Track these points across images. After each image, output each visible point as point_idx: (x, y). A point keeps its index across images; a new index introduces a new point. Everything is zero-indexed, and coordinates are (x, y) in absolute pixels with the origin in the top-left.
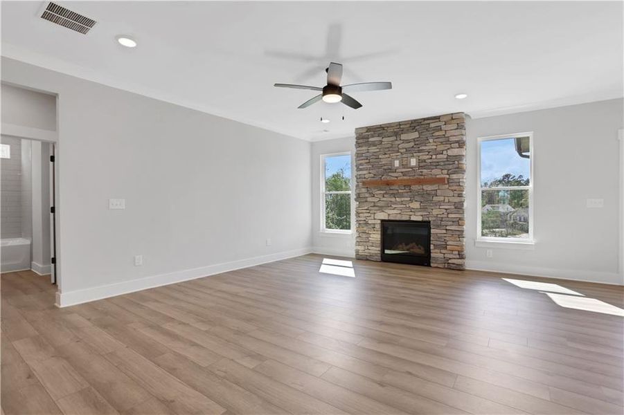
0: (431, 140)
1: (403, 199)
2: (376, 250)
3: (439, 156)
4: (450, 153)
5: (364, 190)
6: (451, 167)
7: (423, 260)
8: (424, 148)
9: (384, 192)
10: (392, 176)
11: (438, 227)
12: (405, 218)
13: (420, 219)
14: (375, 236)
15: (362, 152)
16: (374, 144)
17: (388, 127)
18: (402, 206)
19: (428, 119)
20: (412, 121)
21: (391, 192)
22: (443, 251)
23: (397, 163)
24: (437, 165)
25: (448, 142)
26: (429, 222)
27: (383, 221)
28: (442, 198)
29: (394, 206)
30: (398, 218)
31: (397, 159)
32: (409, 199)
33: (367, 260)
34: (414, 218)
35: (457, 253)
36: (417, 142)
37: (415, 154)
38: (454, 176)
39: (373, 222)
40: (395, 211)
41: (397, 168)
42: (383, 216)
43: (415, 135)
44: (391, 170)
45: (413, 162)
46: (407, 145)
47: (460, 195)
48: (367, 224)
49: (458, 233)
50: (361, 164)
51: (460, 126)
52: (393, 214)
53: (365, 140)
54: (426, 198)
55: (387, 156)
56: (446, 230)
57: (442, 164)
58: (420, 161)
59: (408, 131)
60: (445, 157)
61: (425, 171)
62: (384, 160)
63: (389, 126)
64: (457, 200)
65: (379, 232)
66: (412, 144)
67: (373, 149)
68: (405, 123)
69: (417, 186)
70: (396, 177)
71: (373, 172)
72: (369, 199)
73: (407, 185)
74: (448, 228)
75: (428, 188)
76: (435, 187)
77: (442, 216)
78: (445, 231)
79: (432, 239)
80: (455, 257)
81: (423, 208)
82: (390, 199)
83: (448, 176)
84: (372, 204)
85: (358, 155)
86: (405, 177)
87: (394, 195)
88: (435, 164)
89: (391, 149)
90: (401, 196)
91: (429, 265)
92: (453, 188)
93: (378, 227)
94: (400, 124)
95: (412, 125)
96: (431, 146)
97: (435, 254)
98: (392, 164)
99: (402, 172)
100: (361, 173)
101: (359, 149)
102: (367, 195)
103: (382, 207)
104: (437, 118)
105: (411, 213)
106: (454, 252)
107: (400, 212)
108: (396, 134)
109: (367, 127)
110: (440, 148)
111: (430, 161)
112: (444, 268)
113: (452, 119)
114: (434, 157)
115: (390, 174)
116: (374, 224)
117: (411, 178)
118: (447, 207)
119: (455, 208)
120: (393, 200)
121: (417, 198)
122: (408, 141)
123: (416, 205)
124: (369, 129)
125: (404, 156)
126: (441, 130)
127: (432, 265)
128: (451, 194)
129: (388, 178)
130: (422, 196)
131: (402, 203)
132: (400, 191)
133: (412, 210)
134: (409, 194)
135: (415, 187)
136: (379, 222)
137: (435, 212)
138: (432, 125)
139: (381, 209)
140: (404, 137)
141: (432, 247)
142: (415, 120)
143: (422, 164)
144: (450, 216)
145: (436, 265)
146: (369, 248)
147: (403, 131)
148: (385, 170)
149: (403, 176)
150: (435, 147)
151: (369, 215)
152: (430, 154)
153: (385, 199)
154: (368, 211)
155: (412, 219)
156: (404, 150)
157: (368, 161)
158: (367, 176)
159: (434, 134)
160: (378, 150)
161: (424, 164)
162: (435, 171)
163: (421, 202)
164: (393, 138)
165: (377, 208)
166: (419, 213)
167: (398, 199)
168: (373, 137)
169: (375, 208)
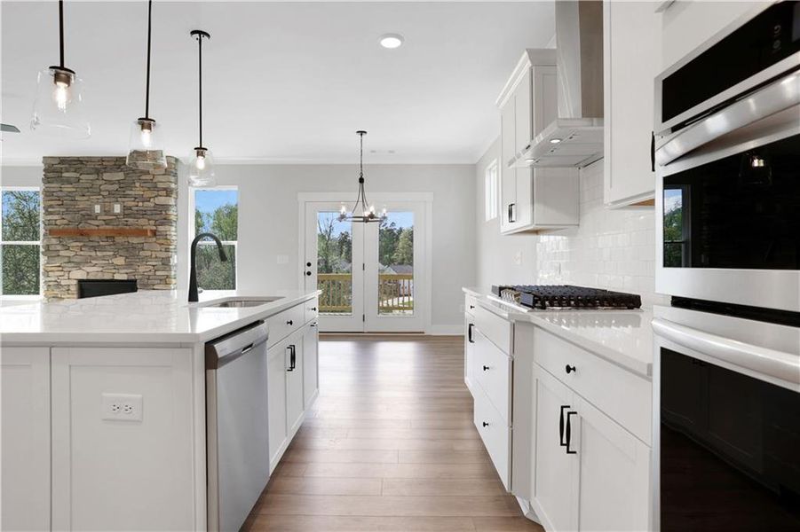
0: (137, 185)
1: (105, 253)
3: (147, 204)
4: (158, 200)
5: (54, 241)
6: (158, 217)
8: (130, 192)
9: (82, 244)
10: (93, 224)
11: (145, 286)
12: (107, 277)
13: (124, 277)
15: (52, 190)
16: (69, 181)
17: (87, 162)
18: (104, 262)
20: (116, 158)
21: (91, 244)
23: (97, 209)
24: (144, 213)
25: (155, 188)
26: (134, 281)
27: (80, 282)
28: (149, 253)
29: (94, 262)
30: (99, 277)
31: (97, 203)
32: (112, 253)
34: (117, 277)
36: (122, 185)
37: (119, 199)
38: (161, 228)
39: (68, 282)
40: (95, 269)
41: (98, 215)
42: (81, 275)
43: (120, 176)
44: (91, 216)
45: (117, 209)
46: (110, 187)
47: (167, 250)
48: (58, 285)
50: (51, 206)
52: (93, 272)
53: (56, 175)
54: (131, 253)
55: (85, 198)
56: (154, 289)
57: (149, 213)
58: (125, 208)
59: (111, 170)
60: (152, 205)
61: (131, 220)
62: (82, 203)
63: (89, 160)
64: (164, 255)
66: (116, 186)
67: (68, 188)
68: (109, 159)
69: (122, 238)
70: (98, 226)
71: (69, 217)
72: (62, 253)
73: (110, 237)
74: (155, 287)
75: (135, 240)
76: (141, 240)
77: (149, 273)
81: (128, 265)
82: (89, 254)
83: (155, 228)
84: (66, 260)
85: (48, 194)
86: (107, 227)
87: (95, 248)
88: (141, 213)
89: (91, 190)
90: (102, 249)
92: (161, 241)
93: (74, 289)
94: (102, 160)
95: (117, 163)
96: (137, 191)
98: (92, 209)
99: (104, 220)
100: (50, 217)
101: (48, 185)
102: (59, 248)
103: (78, 263)
105: (114, 271)
107: (101, 269)
108: (98, 172)
109: (59, 158)
110: (148, 194)
111: (135, 208)
114: (140, 204)
115: (89, 222)
116: (70, 286)
117: (115, 228)
118: (154, 263)
119: (163, 264)
120: (93, 254)
121: (121, 252)
122: (111, 182)
123: (120, 261)
124: (63, 160)
125: (106, 200)
126: (148, 173)
128: (158, 248)
129: (87, 226)
130: (128, 250)
131: (103, 258)
132: (101, 243)
133: (117, 267)
134: (113, 247)
135: (119, 239)
136: (75, 282)
137: (142, 269)
139: (78, 265)
140: (106, 176)
142: (120, 158)
143: (127, 212)
144: (158, 273)
147: (105, 169)
148: (84, 216)
149: (106, 224)
150: (142, 193)
151: (62, 273)
152: (137, 200)
153: (82, 253)
154: (61, 269)
155: (115, 278)
156: (106, 193)
157: (60, 203)
158: (58, 222)
159: (141, 178)
160: (74, 190)
161: (129, 212)
162: (142, 221)
163: (127, 257)
164: (95, 176)
165: (73, 265)
166: (126, 271)
167: (98, 253)
168: (67, 172)
169: (70, 265)
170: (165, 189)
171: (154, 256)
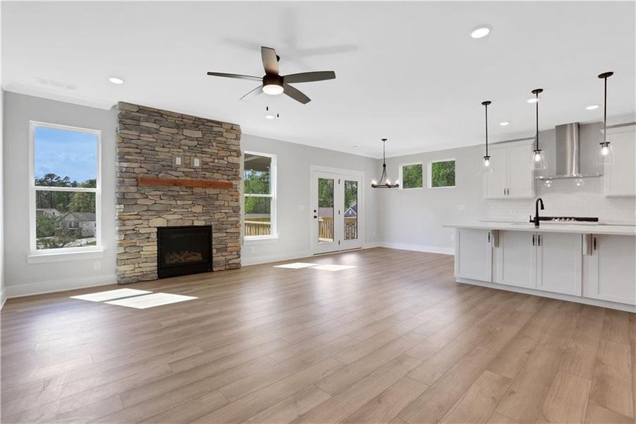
0: (214, 144)
1: (185, 202)
2: (152, 266)
3: (221, 161)
4: (230, 159)
5: (133, 189)
6: (230, 173)
7: (204, 266)
8: (207, 150)
9: (162, 193)
10: (173, 175)
11: (219, 230)
12: (188, 224)
13: (202, 223)
14: (150, 248)
15: (130, 137)
16: (148, 131)
17: (168, 116)
18: (184, 210)
19: (211, 121)
20: (196, 117)
21: (171, 193)
22: (224, 254)
23: (178, 161)
24: (218, 169)
25: (228, 149)
26: (211, 227)
27: (159, 229)
28: (223, 203)
29: (175, 210)
30: (179, 224)
31: (178, 156)
32: (191, 202)
33: (139, 281)
34: (197, 223)
35: (236, 253)
36: (200, 143)
37: (198, 155)
38: (233, 182)
39: (148, 230)
40: (176, 217)
41: (179, 167)
42: (161, 222)
43: (198, 134)
44: (171, 167)
45: (197, 163)
46: (191, 143)
47: (237, 200)
48: (138, 234)
49: (236, 235)
50: (128, 153)
51: (238, 138)
52: (173, 219)
53: (135, 122)
54: (209, 201)
55: (167, 150)
56: (227, 233)
57: (223, 169)
58: (203, 163)
59: (190, 128)
60: (226, 163)
61: (208, 174)
62: (163, 154)
63: (170, 114)
64: (234, 204)
65: (156, 243)
66: (195, 143)
67: (146, 138)
68: (190, 118)
69: (201, 189)
70: (178, 177)
71: (148, 166)
72: (141, 202)
74: (228, 231)
75: (211, 191)
76: (217, 191)
77: (222, 220)
78: (225, 234)
79: (214, 243)
80: (234, 257)
81: (205, 213)
82: (169, 202)
83: (227, 182)
84: (146, 208)
85: (123, 141)
86: (187, 178)
87: (175, 198)
88: (217, 168)
89: (172, 143)
90: (182, 198)
91: (212, 271)
92: (232, 193)
93: (154, 236)
94: (182, 117)
95: (197, 122)
96: (213, 150)
97: (217, 257)
98: (172, 160)
99: (183, 172)
100: (125, 165)
102: (137, 196)
103: (158, 211)
104: (220, 123)
105: (193, 218)
106: (233, 253)
107: (181, 216)
108: (178, 127)
109: (139, 106)
110: (222, 153)
111: (211, 164)
112: (226, 269)
113: (232, 128)
114: (216, 161)
115: (169, 172)
116: (150, 233)
117: (194, 179)
118: (227, 211)
119: (234, 212)
120: (173, 202)
121: (201, 202)
122: (191, 139)
123: (198, 209)
124: (141, 109)
125: (187, 154)
126: (222, 136)
127: (214, 269)
128: (231, 198)
129: (168, 177)
130: (205, 199)
131: (183, 207)
132: (180, 193)
133: (194, 214)
134: (192, 196)
135: (197, 190)
136: (156, 230)
137: (217, 216)
138: (216, 129)
139: (158, 214)
140: (186, 132)
141: (214, 251)
142: (199, 118)
143: (205, 166)
144: (230, 219)
145: (218, 269)
146: (141, 265)
147: (185, 126)
148: (163, 166)
149: (186, 176)
150: (217, 152)
151: (141, 221)
152: (213, 157)
153: (162, 202)
154: (139, 217)
155: (195, 224)
156: (186, 148)
157: (139, 151)
158: (137, 171)
159: (216, 139)
160: (155, 140)
161: (206, 166)
162: (217, 176)
163: (204, 206)
164: (174, 131)
165: (153, 213)
166: (203, 218)
167: (179, 202)
168: (147, 121)
169: (150, 213)
170: (235, 151)
171: (226, 205)
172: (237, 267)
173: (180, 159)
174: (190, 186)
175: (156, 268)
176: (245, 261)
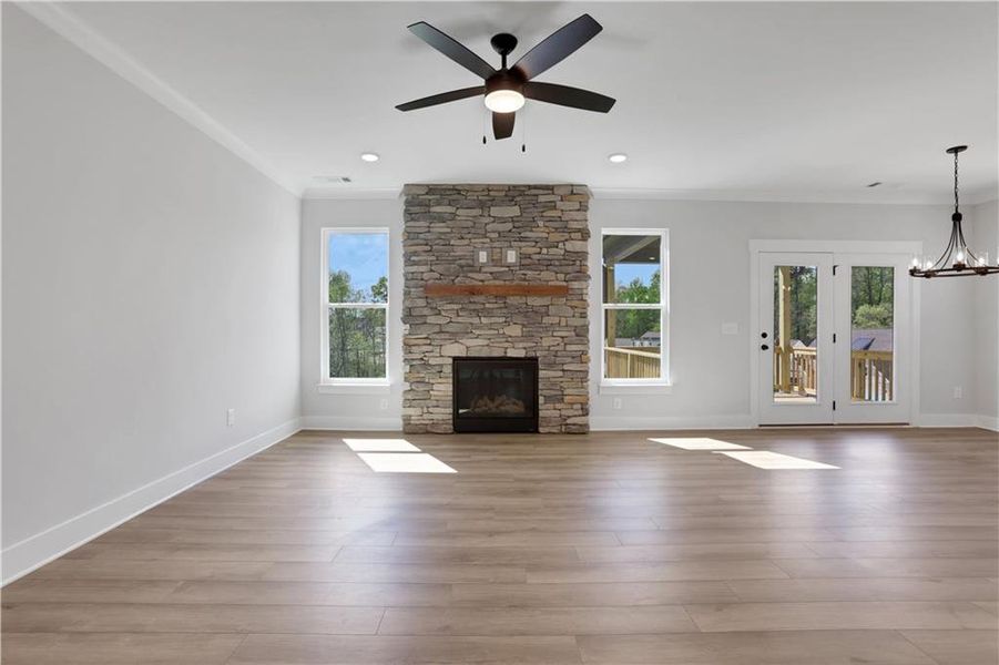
0: (541, 224)
1: (493, 320)
2: (444, 413)
3: (553, 251)
4: (569, 246)
5: (421, 302)
6: (570, 269)
7: (527, 424)
8: (528, 234)
9: (460, 306)
10: (475, 279)
11: (551, 366)
12: (497, 353)
13: (521, 354)
14: (442, 387)
15: (418, 230)
16: (441, 218)
17: (468, 191)
18: (493, 332)
19: (536, 187)
20: (509, 186)
21: (472, 307)
22: (558, 406)
23: (483, 257)
24: (548, 264)
25: (565, 229)
26: (536, 359)
27: (455, 359)
28: (556, 320)
29: (478, 332)
30: (485, 353)
31: (482, 249)
32: (504, 319)
33: (428, 432)
34: (512, 353)
35: (579, 406)
36: (517, 224)
37: (513, 244)
38: (575, 285)
39: (440, 361)
40: (480, 342)
41: (483, 265)
42: (457, 350)
43: (515, 211)
44: (473, 267)
45: (512, 257)
46: (501, 227)
47: (584, 316)
48: (426, 365)
49: (582, 375)
50: (415, 253)
51: (583, 208)
52: (476, 346)
53: (423, 209)
54: (533, 319)
55: (466, 242)
56: (563, 370)
57: (557, 263)
58: (522, 256)
59: (501, 203)
60: (562, 252)
61: (530, 274)
62: (460, 249)
63: (471, 188)
64: (578, 322)
65: (451, 381)
66: (509, 226)
67: (439, 228)
68: (499, 188)
69: (518, 298)
70: (482, 281)
71: (440, 268)
72: (431, 320)
74: (565, 367)
75: (535, 301)
76: (546, 301)
77: (556, 348)
78: (561, 374)
79: (540, 387)
80: (576, 413)
81: (526, 337)
82: (470, 320)
83: (565, 284)
84: (437, 329)
85: (410, 236)
86: (497, 282)
87: (478, 313)
88: (545, 263)
89: (473, 231)
90: (489, 314)
91: (537, 431)
92: (574, 303)
93: (448, 370)
94: (488, 188)
95: (511, 193)
96: (539, 233)
97: (546, 411)
98: (474, 257)
99: (491, 273)
100: (414, 269)
101: (412, 224)
102: (426, 312)
103: (454, 334)
104: (550, 188)
105: (506, 345)
106: (575, 406)
107: (486, 342)
108: (482, 205)
109: (428, 186)
110: (555, 237)
111: (537, 257)
112: (561, 433)
113: (572, 193)
114: (545, 251)
115: (470, 275)
116: (441, 365)
117: (508, 283)
118: (564, 334)
119: (577, 335)
120: (476, 320)
121: (519, 319)
122: (503, 220)
123: (515, 331)
124: (432, 189)
125: (496, 244)
126: (555, 208)
127: (541, 430)
128: (571, 312)
129: (468, 281)
130: (525, 314)
131: (490, 327)
132: (487, 305)
133: (508, 338)
134: (505, 311)
135: (513, 300)
136: (451, 361)
137: (546, 342)
138: (542, 199)
139: (454, 337)
140: (495, 211)
141: (541, 400)
142: (514, 186)
143: (525, 261)
144: (569, 348)
145: (547, 430)
146: (430, 410)
147: (493, 202)
148: (462, 267)
149: (495, 279)
150: (545, 235)
151: (430, 348)
152: (539, 245)
153: (460, 319)
154: (429, 342)
155: (509, 355)
156: (495, 235)
157: (429, 248)
158: (426, 276)
159: (544, 214)
160: (449, 230)
161: (528, 261)
162: (546, 275)
163: (524, 326)
164: (477, 212)
165: (447, 336)
166: (521, 345)
167: (484, 320)
168: (439, 205)
169: (443, 336)
170: (579, 230)
171: (563, 324)
172: (583, 431)
173: (485, 253)
174: (501, 294)
175: (451, 416)
176: (596, 422)
